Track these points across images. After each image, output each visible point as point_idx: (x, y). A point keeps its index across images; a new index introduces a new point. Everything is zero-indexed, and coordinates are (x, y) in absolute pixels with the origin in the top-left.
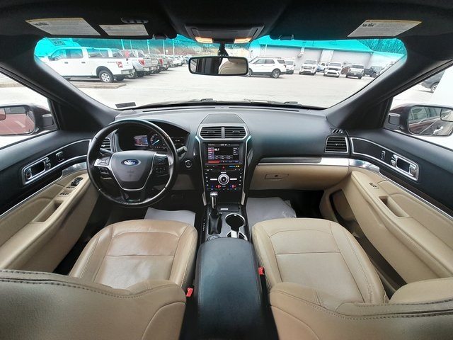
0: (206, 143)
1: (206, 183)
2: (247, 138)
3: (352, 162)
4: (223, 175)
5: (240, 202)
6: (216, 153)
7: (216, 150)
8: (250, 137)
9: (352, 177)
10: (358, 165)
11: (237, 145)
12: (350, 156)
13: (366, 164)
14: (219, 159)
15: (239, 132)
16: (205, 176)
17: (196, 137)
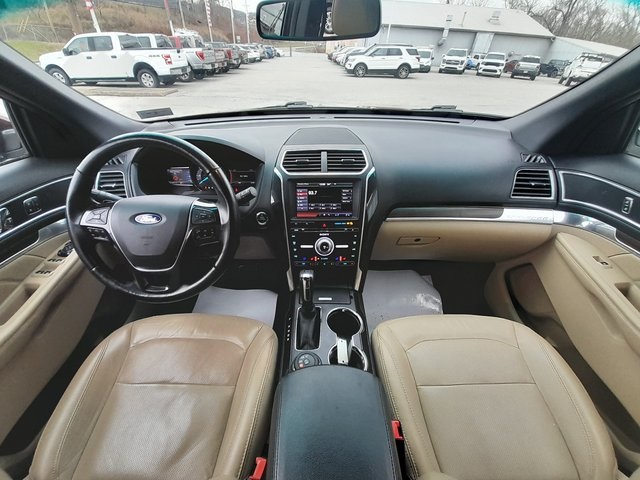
0: (293, 181)
1: (293, 253)
2: (369, 171)
3: (560, 216)
4: (324, 239)
5: (354, 285)
6: (311, 199)
7: (311, 193)
8: (373, 170)
9: (557, 244)
10: (573, 222)
11: (350, 184)
12: (557, 206)
13: (588, 221)
14: (315, 210)
15: (354, 159)
16: (291, 240)
17: (276, 171)
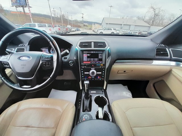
0: (82, 51)
1: (82, 75)
4: (93, 70)
5: (103, 87)
6: (88, 57)
7: (88, 55)
8: (109, 48)
11: (101, 52)
14: (90, 61)
15: (103, 45)
16: (81, 71)
